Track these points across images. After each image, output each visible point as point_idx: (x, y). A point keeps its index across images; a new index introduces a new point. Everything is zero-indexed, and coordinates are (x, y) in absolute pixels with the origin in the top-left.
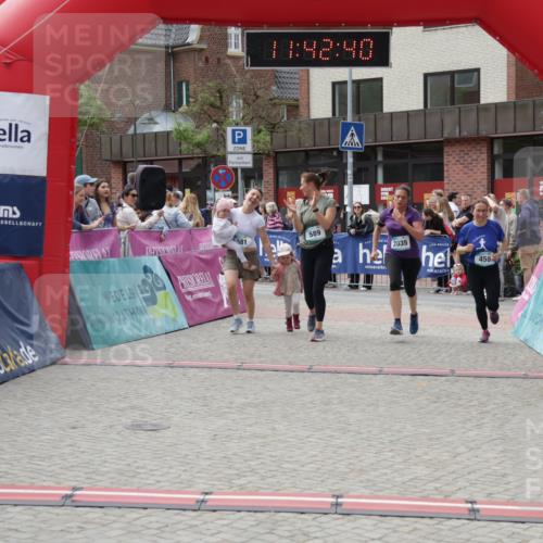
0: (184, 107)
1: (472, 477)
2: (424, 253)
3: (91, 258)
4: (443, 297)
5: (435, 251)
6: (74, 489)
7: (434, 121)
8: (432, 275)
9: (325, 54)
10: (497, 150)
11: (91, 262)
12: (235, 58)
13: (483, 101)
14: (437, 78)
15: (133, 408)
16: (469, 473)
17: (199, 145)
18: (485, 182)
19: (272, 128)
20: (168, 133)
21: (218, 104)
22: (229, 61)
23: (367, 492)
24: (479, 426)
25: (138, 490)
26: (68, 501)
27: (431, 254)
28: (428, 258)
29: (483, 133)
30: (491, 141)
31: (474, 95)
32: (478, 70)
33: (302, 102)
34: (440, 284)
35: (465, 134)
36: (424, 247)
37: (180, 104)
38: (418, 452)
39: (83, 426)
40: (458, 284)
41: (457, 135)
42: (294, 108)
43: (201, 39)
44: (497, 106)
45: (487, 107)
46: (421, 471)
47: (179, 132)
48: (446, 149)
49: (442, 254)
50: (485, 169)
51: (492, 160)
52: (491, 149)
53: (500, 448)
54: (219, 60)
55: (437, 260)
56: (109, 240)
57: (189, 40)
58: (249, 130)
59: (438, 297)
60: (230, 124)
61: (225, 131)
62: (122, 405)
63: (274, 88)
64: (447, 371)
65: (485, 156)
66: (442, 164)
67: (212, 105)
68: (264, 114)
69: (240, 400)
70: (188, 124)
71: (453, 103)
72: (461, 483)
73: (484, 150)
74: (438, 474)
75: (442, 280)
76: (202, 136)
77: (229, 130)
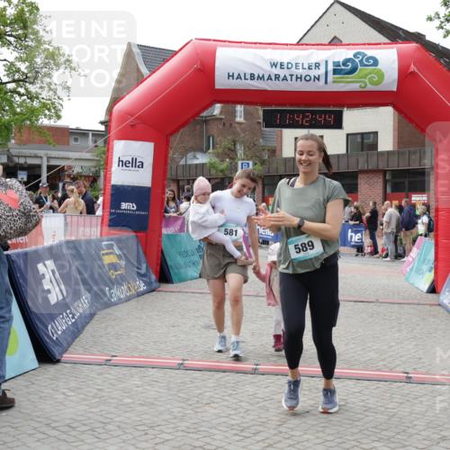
0: (211, 150)
1: (403, 359)
2: (350, 233)
3: (169, 233)
4: (360, 259)
5: (356, 232)
6: (184, 360)
7: (353, 161)
8: (353, 246)
9: (306, 122)
10: (388, 177)
11: (172, 235)
12: (240, 123)
13: (380, 149)
14: (354, 137)
15: (204, 316)
16: (401, 357)
17: (222, 171)
18: (381, 195)
19: (263, 162)
20: (203, 164)
21: (233, 148)
22: (237, 125)
23: (346, 366)
24: (399, 331)
25: (218, 362)
26: (181, 367)
27: (353, 234)
28: (351, 237)
29: (381, 167)
30: (385, 172)
31: (374, 146)
32: (376, 133)
33: (278, 148)
34: (358, 251)
35: (370, 168)
36: (350, 231)
37: (209, 148)
38: (369, 345)
39: (178, 326)
40: (369, 251)
41: (366, 168)
42: (274, 152)
43: (221, 113)
44: (388, 153)
45: (383, 153)
46: (372, 355)
47: (211, 164)
48: (360, 176)
49: (359, 234)
50: (381, 188)
51: (385, 182)
52: (385, 176)
53: (414, 343)
54: (231, 124)
55: (357, 238)
56: (179, 222)
57: (214, 114)
58: (251, 163)
59: (357, 258)
60: (239, 160)
61: (237, 164)
62: (197, 315)
63: (261, 140)
64: (374, 300)
65: (381, 180)
66: (357, 184)
67: (229, 149)
68: (258, 154)
69: (262, 314)
70: (215, 160)
71: (362, 150)
72: (397, 362)
73: (381, 177)
74: (383, 357)
75: (360, 249)
76: (223, 166)
77: (240, 163)
